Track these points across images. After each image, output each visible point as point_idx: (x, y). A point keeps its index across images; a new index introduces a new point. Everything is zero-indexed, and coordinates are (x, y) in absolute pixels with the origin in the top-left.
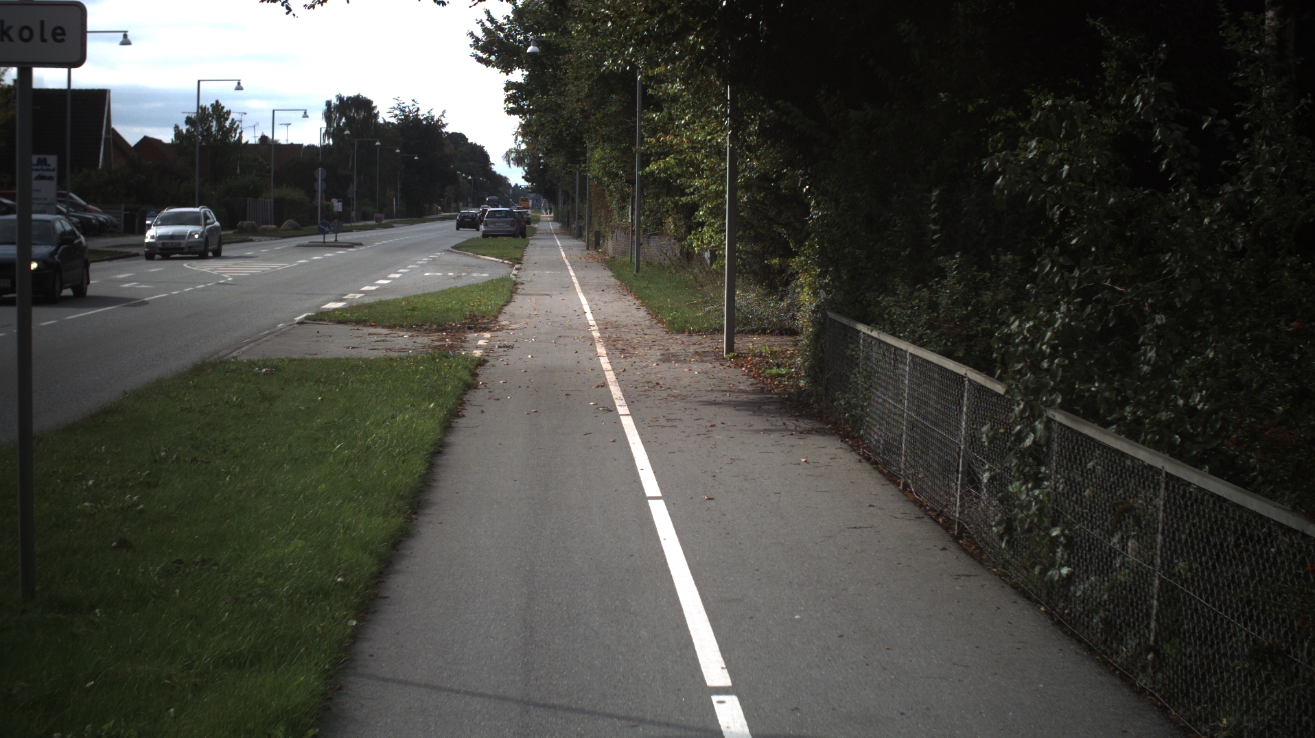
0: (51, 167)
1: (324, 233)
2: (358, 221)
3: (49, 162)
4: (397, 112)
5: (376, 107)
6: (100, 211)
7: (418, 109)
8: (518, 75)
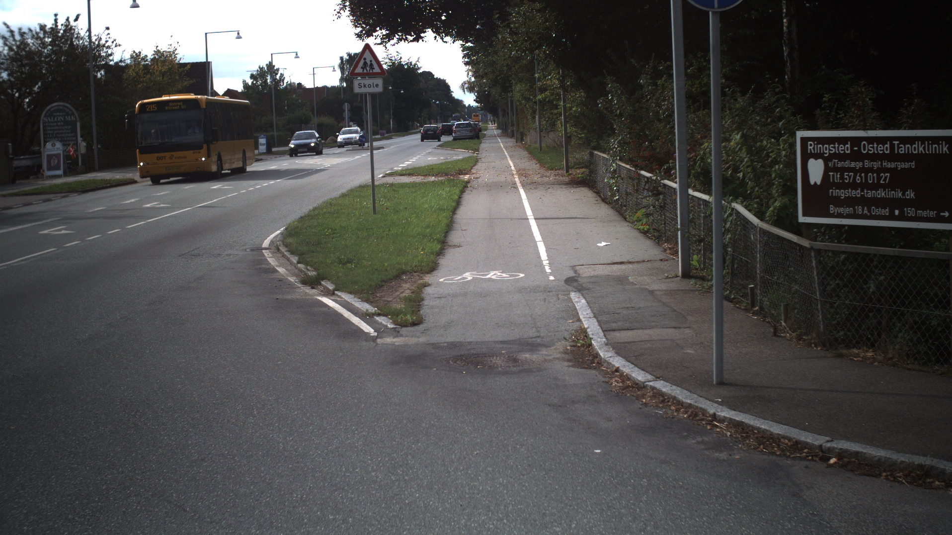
7: (401, 58)
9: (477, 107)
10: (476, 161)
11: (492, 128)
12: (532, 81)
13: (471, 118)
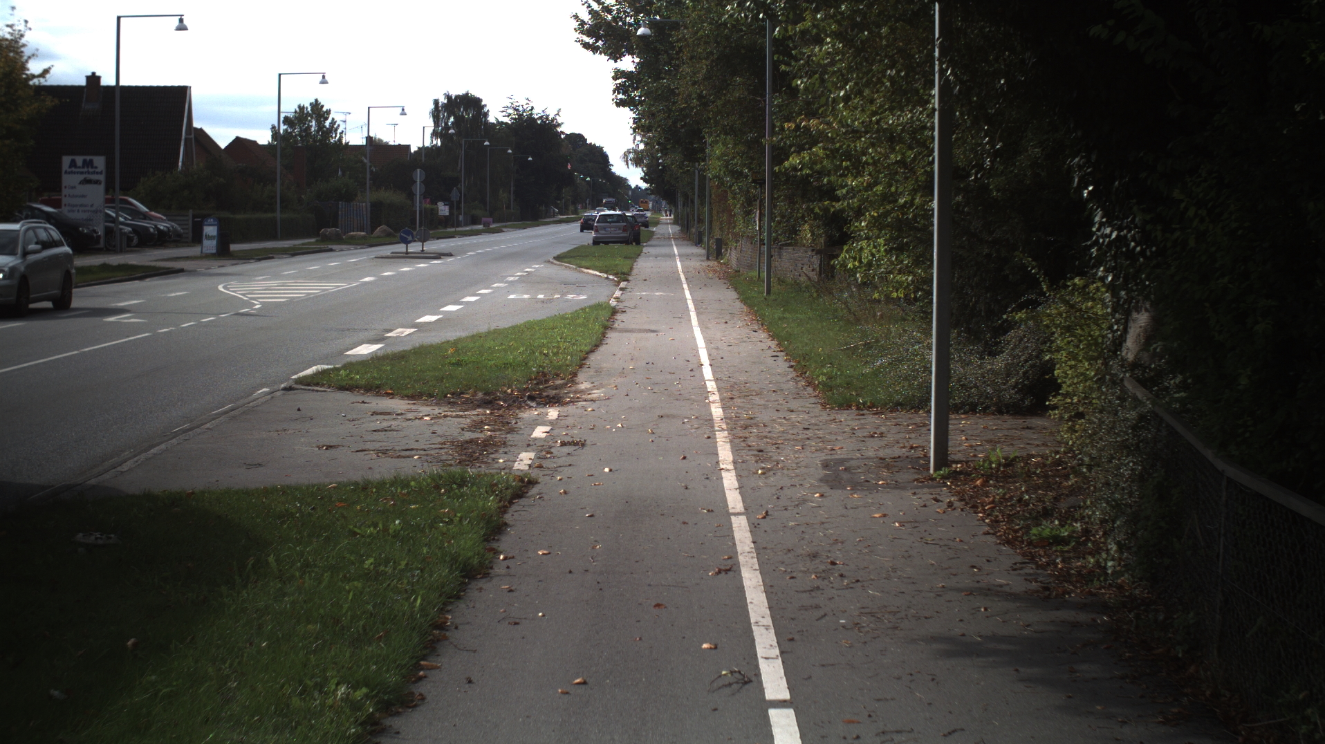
0: (99, 170)
1: (407, 242)
2: (466, 225)
3: (95, 164)
4: (511, 111)
5: (485, 105)
6: (165, 218)
7: (532, 108)
8: (628, 63)
13: (638, 204)
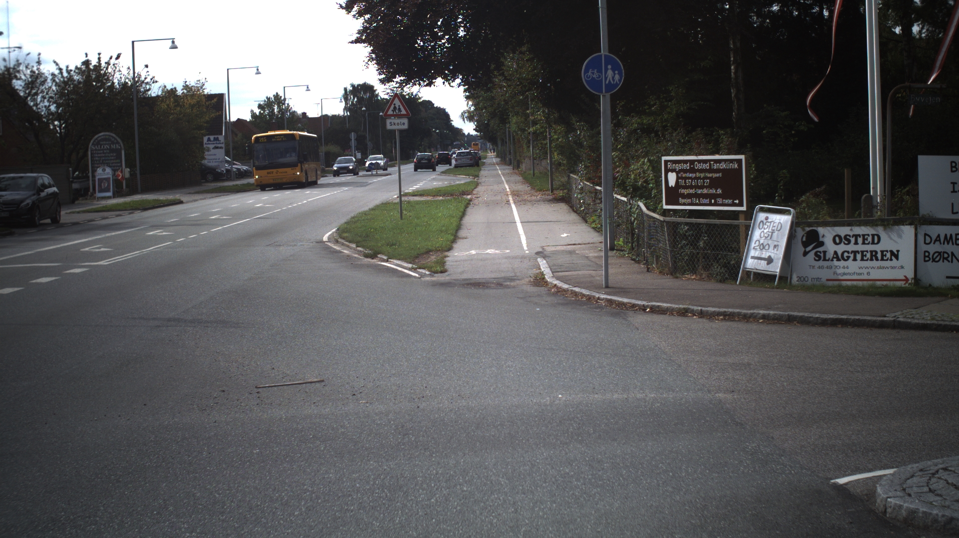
0: (221, 142)
3: (220, 139)
9: (476, 136)
10: (477, 185)
11: (491, 157)
12: (527, 116)
13: (470, 146)
